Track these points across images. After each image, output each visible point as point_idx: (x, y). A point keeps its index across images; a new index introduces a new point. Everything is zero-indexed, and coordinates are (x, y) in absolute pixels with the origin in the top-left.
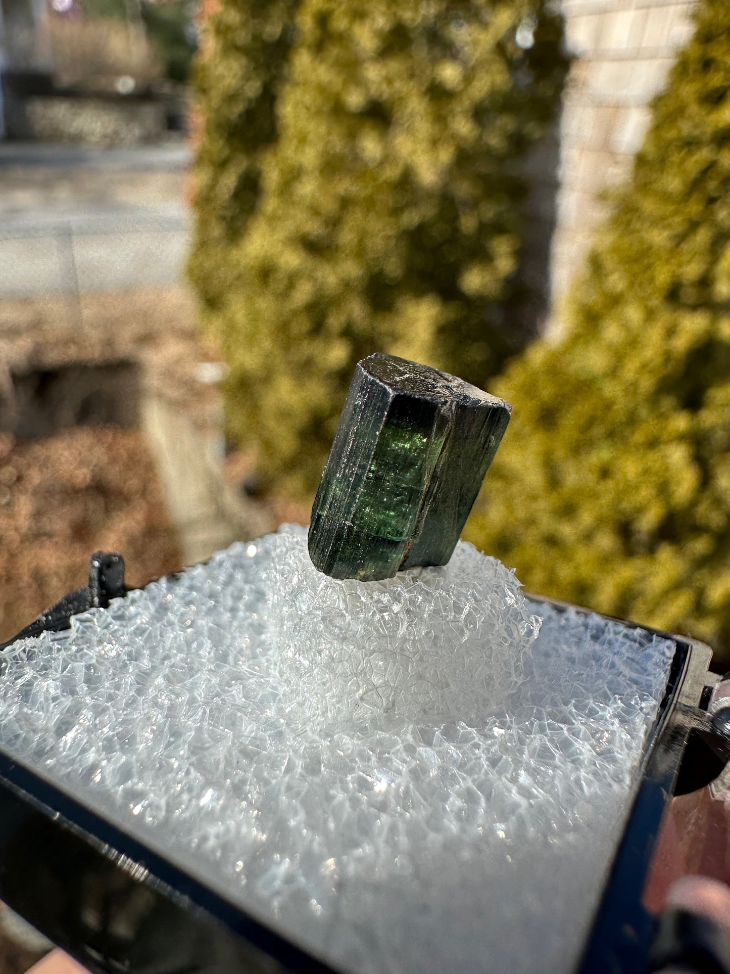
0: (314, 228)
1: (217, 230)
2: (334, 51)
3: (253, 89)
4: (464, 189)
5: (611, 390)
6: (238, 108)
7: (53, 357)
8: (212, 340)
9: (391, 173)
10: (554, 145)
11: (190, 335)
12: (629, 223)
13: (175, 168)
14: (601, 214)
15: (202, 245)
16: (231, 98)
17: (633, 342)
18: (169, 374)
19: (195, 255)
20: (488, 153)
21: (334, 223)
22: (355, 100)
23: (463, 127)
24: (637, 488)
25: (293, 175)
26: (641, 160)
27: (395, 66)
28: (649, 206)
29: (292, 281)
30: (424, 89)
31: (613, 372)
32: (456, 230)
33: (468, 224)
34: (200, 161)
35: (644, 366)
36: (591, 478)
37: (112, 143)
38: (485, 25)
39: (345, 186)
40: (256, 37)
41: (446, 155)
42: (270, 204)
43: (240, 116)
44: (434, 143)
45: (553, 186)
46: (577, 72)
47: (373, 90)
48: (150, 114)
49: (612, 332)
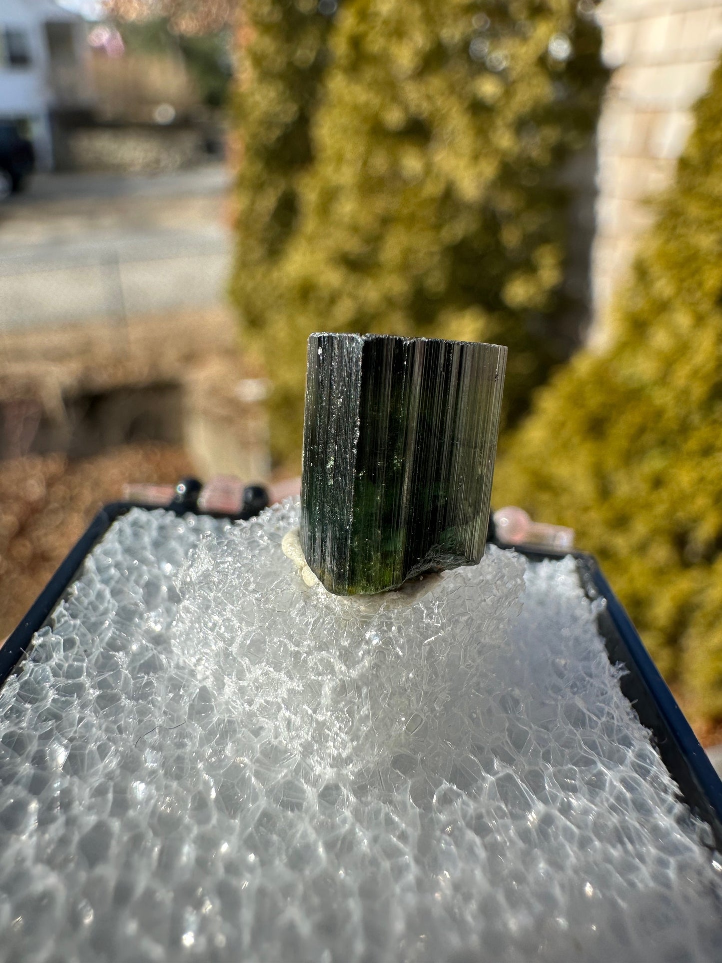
0: (353, 245)
1: (258, 252)
2: (369, 73)
3: (289, 113)
4: (506, 202)
5: (663, 398)
6: (276, 133)
7: (103, 379)
8: (254, 357)
9: (432, 189)
10: (592, 153)
11: (232, 353)
12: (674, 228)
13: (214, 193)
14: (645, 220)
15: (243, 265)
16: (268, 122)
17: (683, 349)
18: (214, 391)
19: (236, 277)
20: (531, 165)
21: (374, 240)
22: (394, 117)
23: (505, 140)
24: (693, 496)
25: (332, 195)
26: (684, 164)
28: (695, 210)
29: (333, 299)
30: (465, 105)
31: (664, 378)
32: (498, 243)
33: (511, 237)
34: (241, 183)
35: (695, 373)
36: (643, 488)
37: (153, 170)
39: (383, 204)
40: (290, 64)
41: (489, 170)
42: (309, 224)
43: (278, 139)
44: (476, 157)
45: (592, 193)
46: (618, 81)
47: (413, 109)
48: (189, 141)
49: (661, 339)
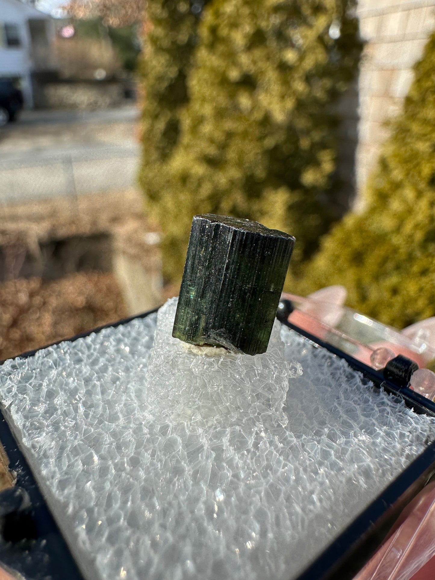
0: (212, 151)
1: (155, 155)
2: (221, 48)
3: (173, 72)
4: (302, 123)
5: (396, 240)
6: (165, 84)
7: (63, 232)
8: (154, 219)
9: (258, 116)
10: (355, 94)
11: (141, 216)
12: (404, 139)
13: (130, 120)
14: (386, 134)
15: (147, 164)
16: (160, 78)
17: (410, 211)
18: (129, 240)
19: (143, 170)
20: (316, 101)
21: (223, 147)
22: (234, 74)
23: (299, 86)
24: (415, 300)
25: (199, 121)
26: (409, 101)
27: (258, 53)
28: (416, 128)
29: (200, 182)
30: (275, 66)
31: (398, 229)
32: (297, 148)
33: (305, 143)
34: (144, 115)
35: (417, 226)
36: (386, 295)
37: (94, 107)
38: (310, 26)
39: (229, 125)
40: (174, 43)
41: (290, 104)
42: (186, 139)
43: (166, 88)
44: (283, 97)
45: (355, 119)
46: (368, 51)
47: (245, 68)
48: (115, 90)
49: (396, 205)
